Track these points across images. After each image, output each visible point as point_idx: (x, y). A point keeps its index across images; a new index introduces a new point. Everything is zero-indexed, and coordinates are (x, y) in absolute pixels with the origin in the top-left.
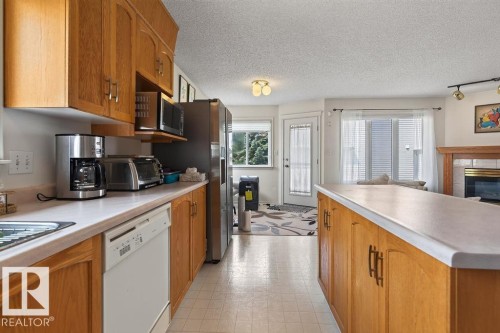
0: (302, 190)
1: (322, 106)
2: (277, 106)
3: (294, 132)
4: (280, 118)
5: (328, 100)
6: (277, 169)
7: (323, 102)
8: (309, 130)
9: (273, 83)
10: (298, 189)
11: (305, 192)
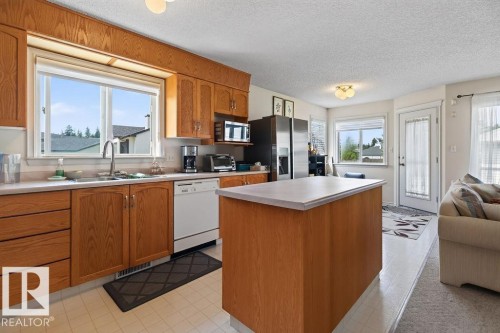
0: (420, 191)
1: (442, 93)
2: (392, 100)
3: (410, 127)
4: (396, 112)
5: (449, 86)
6: (392, 167)
7: (443, 89)
8: (426, 124)
9: (356, 86)
10: (414, 190)
11: (423, 195)
